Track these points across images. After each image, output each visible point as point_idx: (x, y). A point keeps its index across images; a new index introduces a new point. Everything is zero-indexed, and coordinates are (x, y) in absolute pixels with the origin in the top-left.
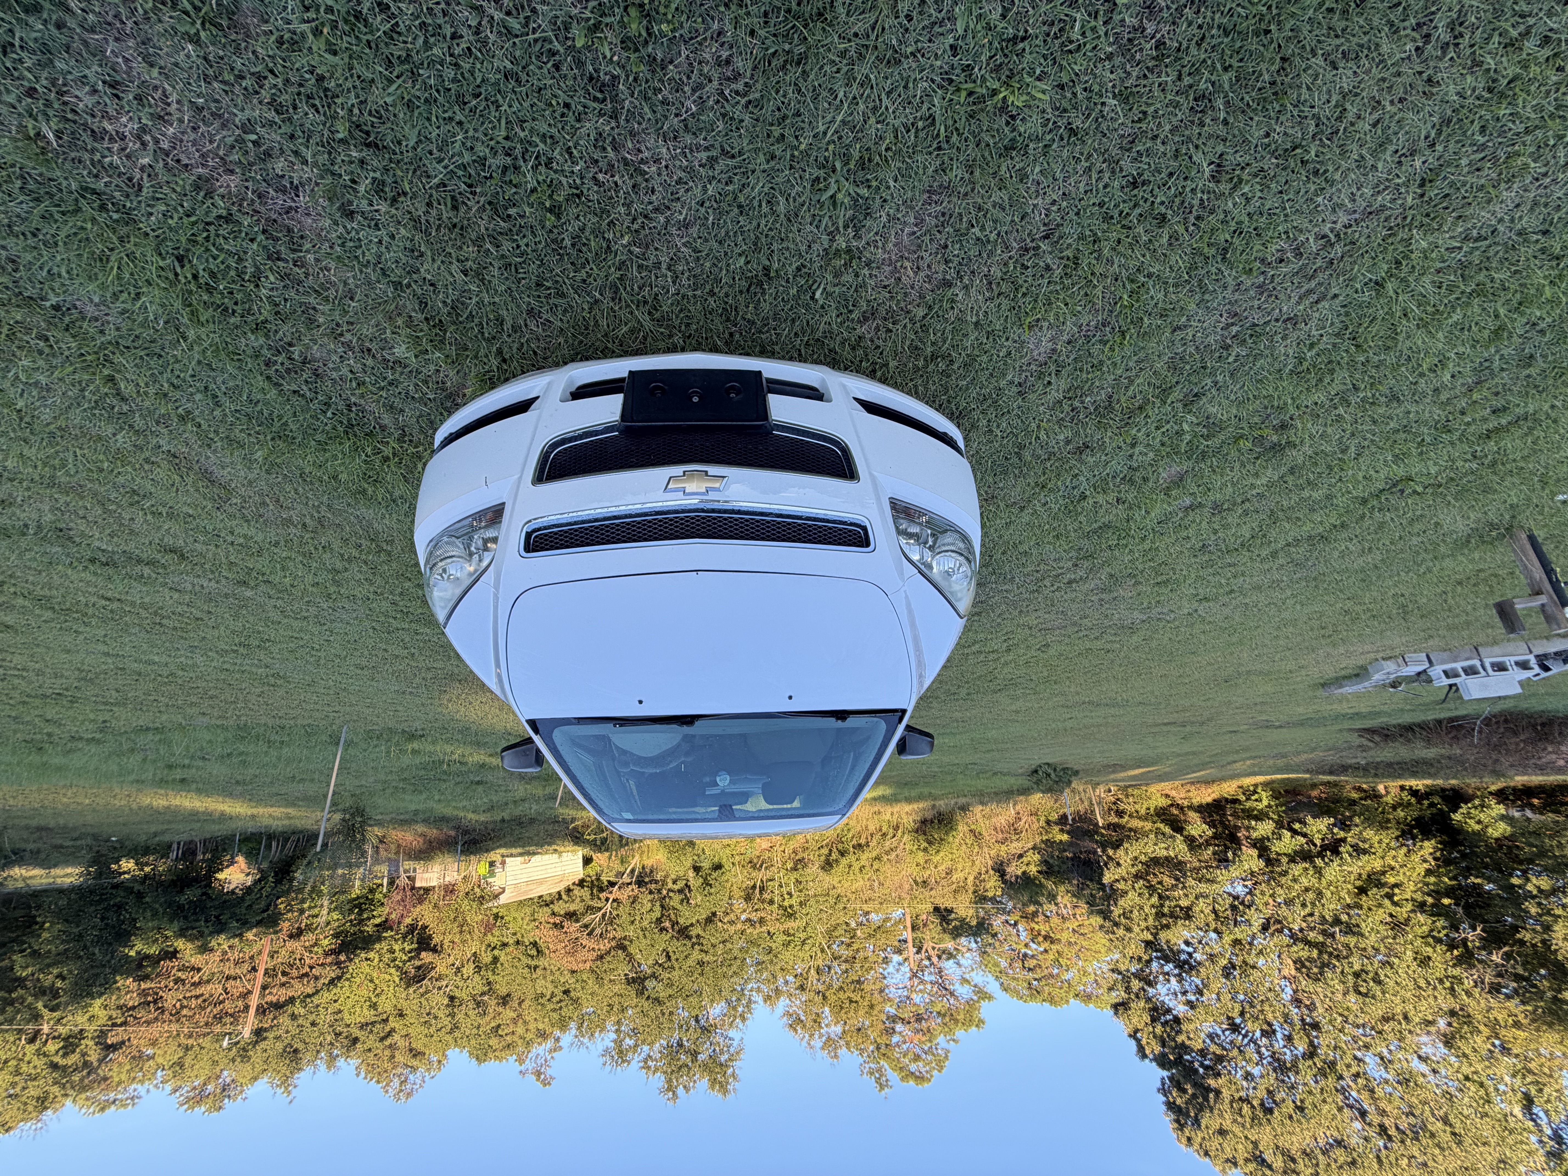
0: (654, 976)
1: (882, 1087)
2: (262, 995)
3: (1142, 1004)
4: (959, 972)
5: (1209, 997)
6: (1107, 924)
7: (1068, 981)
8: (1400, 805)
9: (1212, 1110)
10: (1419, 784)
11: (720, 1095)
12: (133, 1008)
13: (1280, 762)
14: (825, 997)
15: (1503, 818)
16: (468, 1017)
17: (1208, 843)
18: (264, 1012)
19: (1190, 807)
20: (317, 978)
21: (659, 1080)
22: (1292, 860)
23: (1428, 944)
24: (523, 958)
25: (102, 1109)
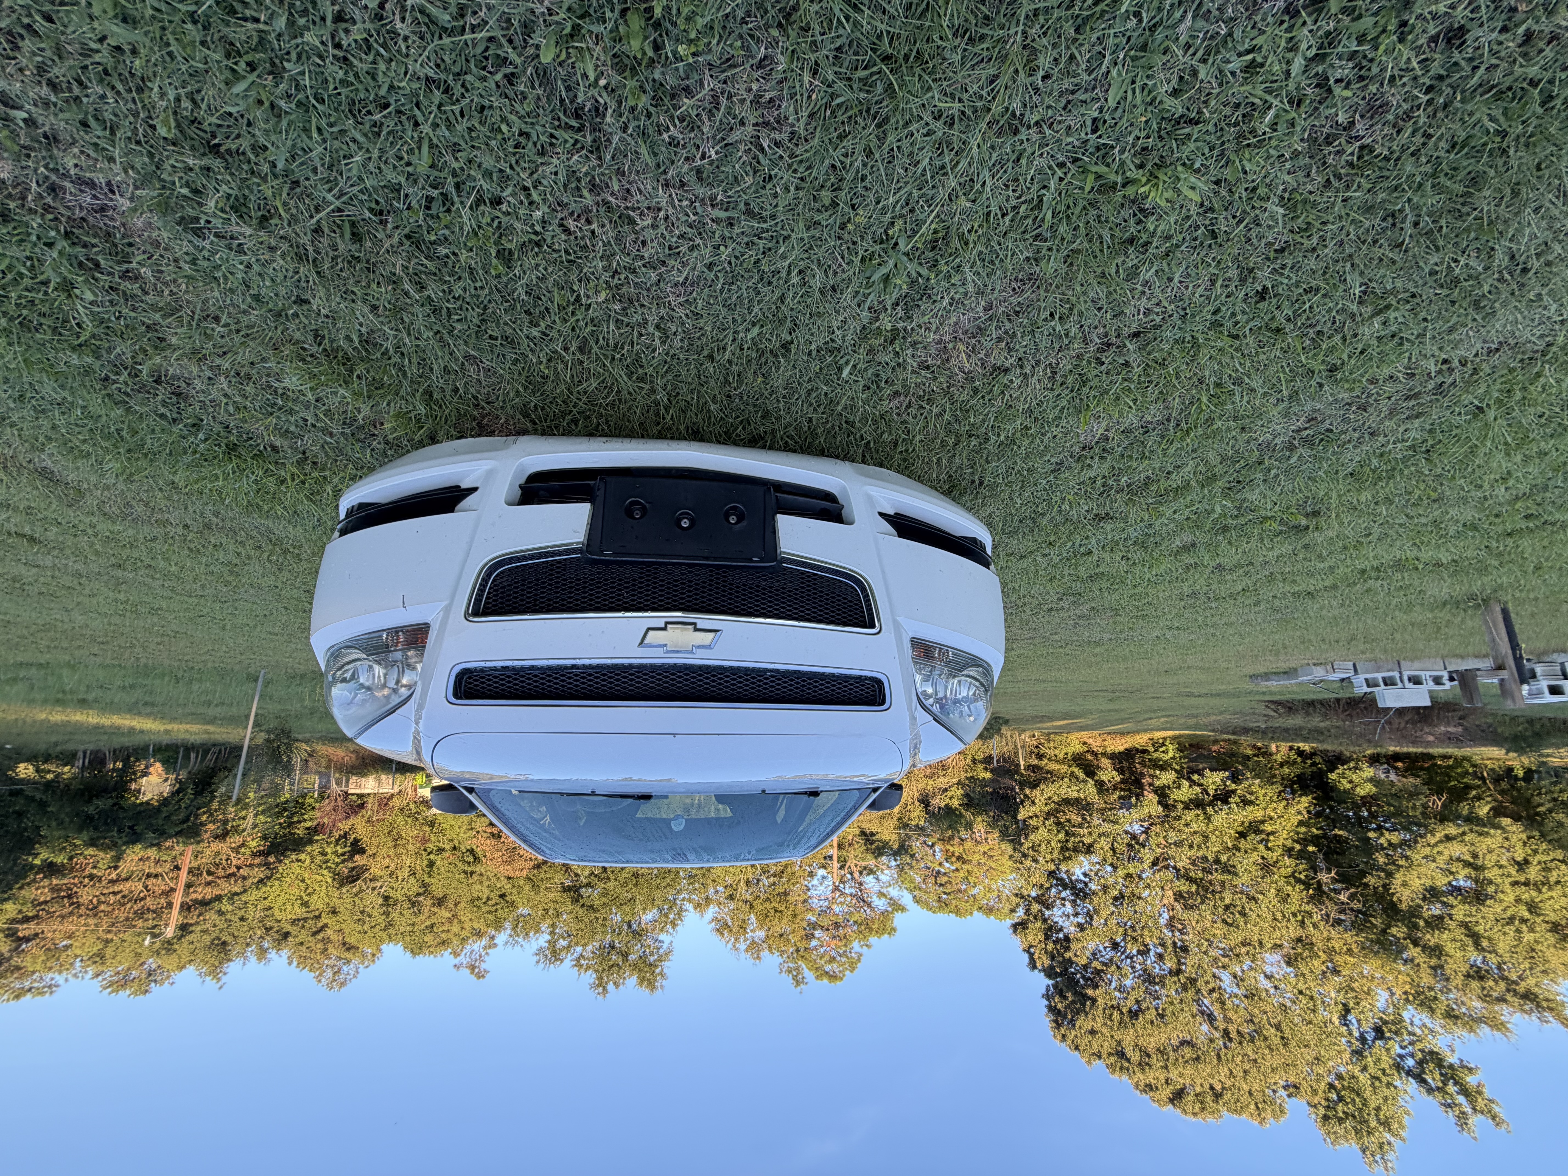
0: (588, 885)
1: (798, 983)
2: (186, 893)
3: (1039, 924)
4: (877, 888)
5: (1097, 921)
6: (1017, 855)
7: (974, 896)
8: (1287, 762)
9: (1087, 1014)
10: (1306, 747)
11: (647, 991)
12: (46, 902)
13: (1192, 721)
14: (751, 907)
15: (1371, 780)
16: (402, 917)
17: (1115, 788)
18: (189, 908)
19: (1104, 754)
20: (244, 878)
21: (590, 977)
22: (1187, 807)
23: (1288, 883)
24: (460, 864)
25: (17, 997)
